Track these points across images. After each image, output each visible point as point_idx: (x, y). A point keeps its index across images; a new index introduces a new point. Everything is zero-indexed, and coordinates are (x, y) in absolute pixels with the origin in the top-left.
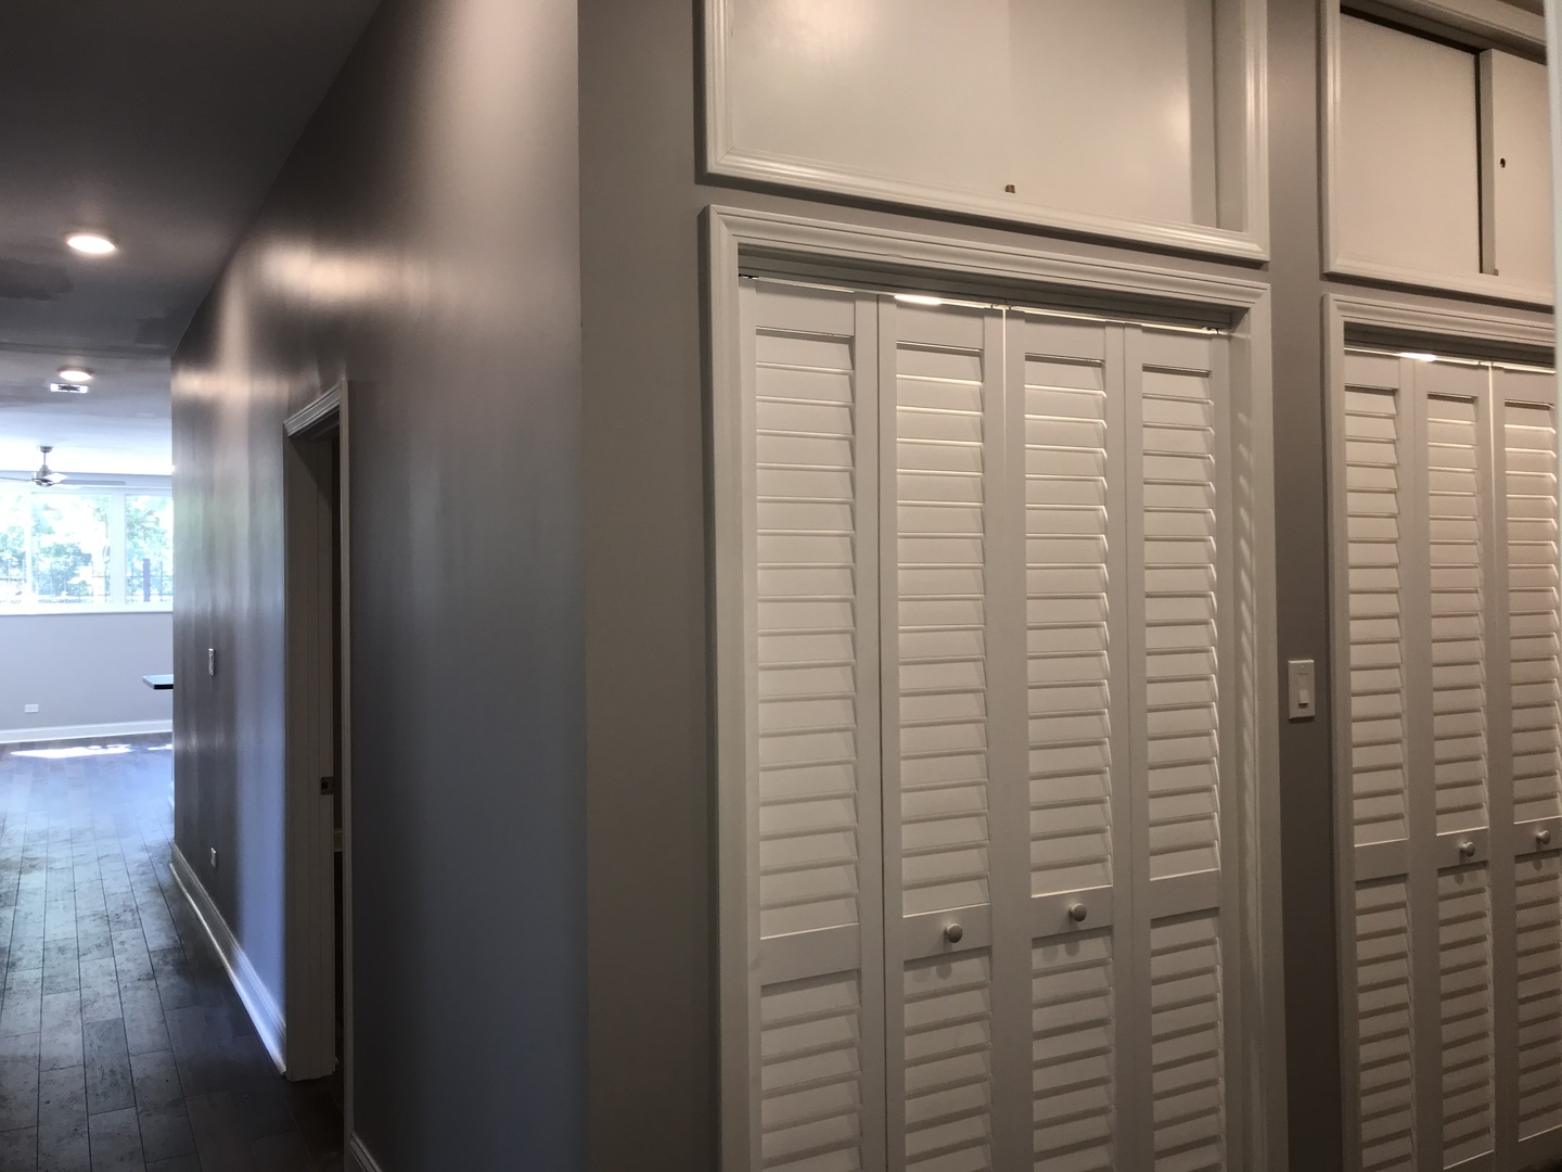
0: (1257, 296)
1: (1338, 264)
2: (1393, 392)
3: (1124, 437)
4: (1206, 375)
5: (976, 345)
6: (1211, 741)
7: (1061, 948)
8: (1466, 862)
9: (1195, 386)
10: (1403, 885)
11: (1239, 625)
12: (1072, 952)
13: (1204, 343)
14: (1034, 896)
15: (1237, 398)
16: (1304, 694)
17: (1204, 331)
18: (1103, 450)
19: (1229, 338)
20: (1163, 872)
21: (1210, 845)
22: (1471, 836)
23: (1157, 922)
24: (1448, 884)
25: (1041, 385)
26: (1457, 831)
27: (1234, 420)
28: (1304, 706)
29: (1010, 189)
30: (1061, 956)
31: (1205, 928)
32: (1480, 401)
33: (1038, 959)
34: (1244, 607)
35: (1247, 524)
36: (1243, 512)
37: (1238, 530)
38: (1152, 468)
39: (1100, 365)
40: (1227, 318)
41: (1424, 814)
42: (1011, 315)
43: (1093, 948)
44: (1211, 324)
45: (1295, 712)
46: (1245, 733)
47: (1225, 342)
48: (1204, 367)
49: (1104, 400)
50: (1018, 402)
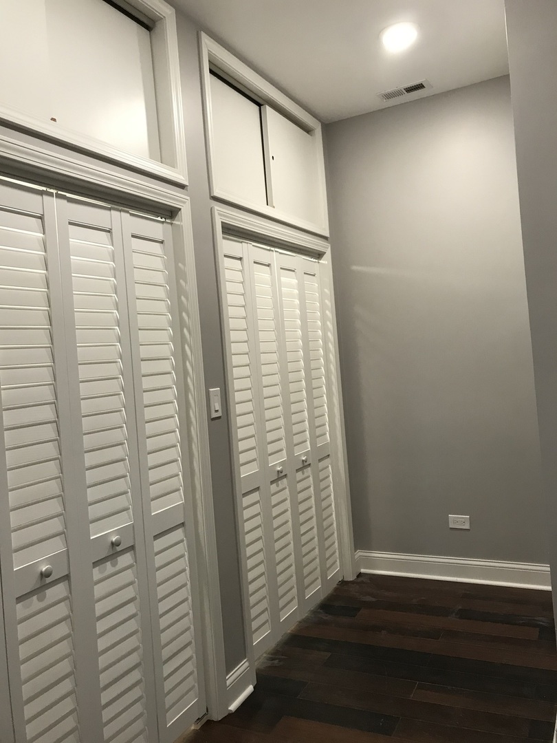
0: (184, 203)
1: (217, 193)
2: (240, 259)
3: (123, 273)
4: (162, 242)
5: (39, 212)
6: (176, 435)
7: (108, 564)
8: (280, 476)
9: (157, 248)
10: (258, 492)
11: (186, 373)
12: (114, 565)
13: (160, 225)
14: (91, 538)
15: (178, 256)
16: (217, 405)
17: (159, 219)
18: (113, 279)
19: (172, 224)
20: (157, 509)
21: (179, 490)
22: (282, 464)
23: (156, 537)
24: (274, 488)
25: (78, 240)
26: (276, 462)
27: (177, 268)
28: (217, 411)
29: (54, 120)
30: (109, 568)
31: (179, 534)
32: (272, 265)
33: (97, 574)
34: (188, 364)
35: (187, 321)
36: (184, 314)
37: (182, 324)
38: (140, 291)
39: (109, 232)
40: (170, 213)
41: (264, 456)
42: (58, 196)
43: (125, 560)
44: (162, 216)
45: (214, 415)
46: (192, 428)
47: (170, 226)
48: (160, 238)
49: (113, 251)
50: (66, 249)
